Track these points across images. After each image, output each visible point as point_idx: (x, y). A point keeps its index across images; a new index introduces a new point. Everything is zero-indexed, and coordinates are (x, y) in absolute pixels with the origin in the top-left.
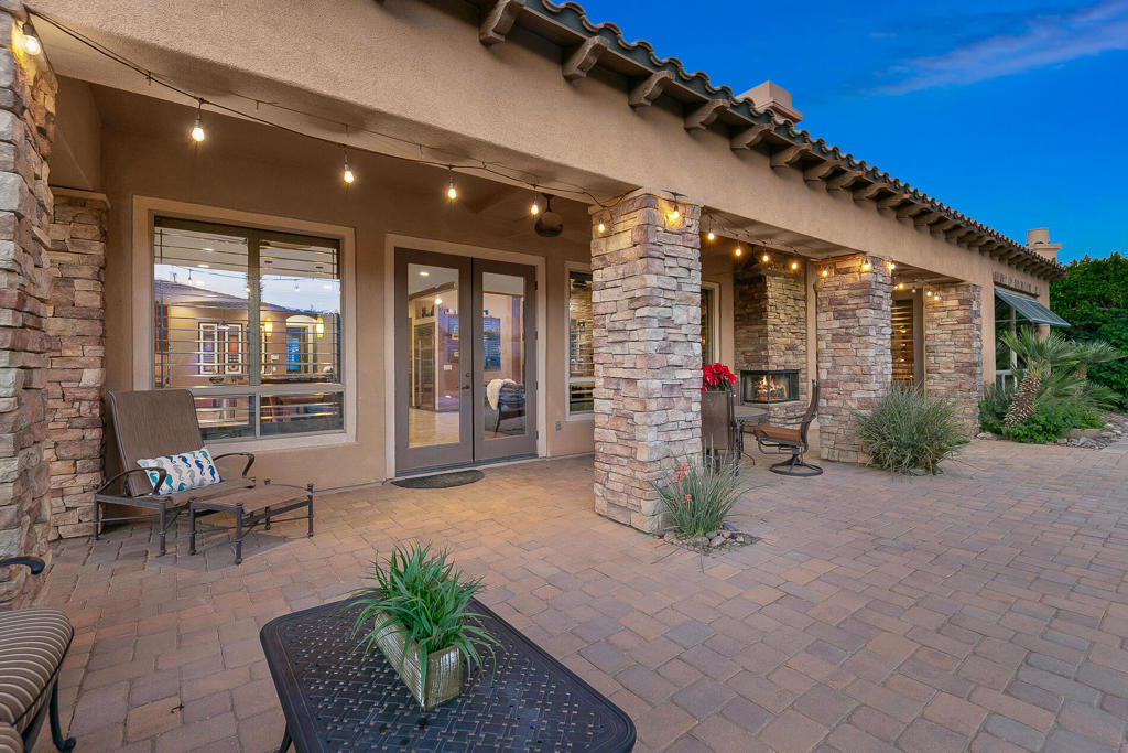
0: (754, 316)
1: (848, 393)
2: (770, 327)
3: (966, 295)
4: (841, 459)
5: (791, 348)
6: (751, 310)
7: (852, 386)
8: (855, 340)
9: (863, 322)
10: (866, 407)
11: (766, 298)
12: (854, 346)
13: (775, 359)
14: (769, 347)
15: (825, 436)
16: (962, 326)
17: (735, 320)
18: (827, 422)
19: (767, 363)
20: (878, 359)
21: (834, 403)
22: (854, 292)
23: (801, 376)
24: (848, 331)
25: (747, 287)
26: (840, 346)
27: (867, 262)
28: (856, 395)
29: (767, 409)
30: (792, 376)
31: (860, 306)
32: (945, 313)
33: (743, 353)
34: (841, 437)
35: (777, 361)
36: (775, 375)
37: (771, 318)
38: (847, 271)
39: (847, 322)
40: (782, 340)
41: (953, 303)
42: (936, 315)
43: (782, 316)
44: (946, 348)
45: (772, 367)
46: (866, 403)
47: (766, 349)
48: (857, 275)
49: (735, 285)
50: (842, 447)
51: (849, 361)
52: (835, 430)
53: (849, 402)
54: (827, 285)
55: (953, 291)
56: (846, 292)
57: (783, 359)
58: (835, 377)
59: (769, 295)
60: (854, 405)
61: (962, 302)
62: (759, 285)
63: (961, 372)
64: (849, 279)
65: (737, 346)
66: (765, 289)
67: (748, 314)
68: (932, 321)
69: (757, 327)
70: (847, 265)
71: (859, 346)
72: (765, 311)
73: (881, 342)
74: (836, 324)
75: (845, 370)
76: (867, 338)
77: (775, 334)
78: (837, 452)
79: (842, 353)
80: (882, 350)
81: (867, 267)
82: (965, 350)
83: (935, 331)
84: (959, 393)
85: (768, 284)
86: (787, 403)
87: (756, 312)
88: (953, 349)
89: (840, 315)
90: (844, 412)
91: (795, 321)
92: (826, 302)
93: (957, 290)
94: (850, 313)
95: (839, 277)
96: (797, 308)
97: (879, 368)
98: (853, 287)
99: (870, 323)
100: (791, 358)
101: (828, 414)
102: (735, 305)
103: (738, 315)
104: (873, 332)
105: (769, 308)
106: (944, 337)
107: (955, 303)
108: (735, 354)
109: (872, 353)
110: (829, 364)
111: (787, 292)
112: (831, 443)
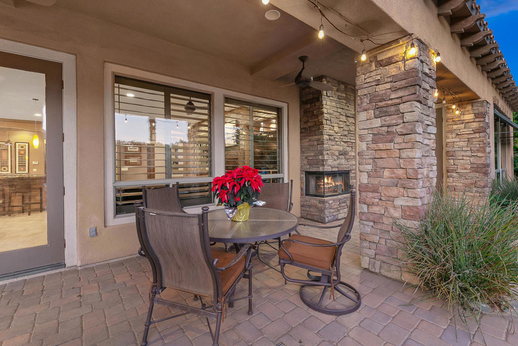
0: (313, 129)
1: (391, 199)
2: (326, 137)
3: (481, 110)
4: (383, 271)
5: (343, 153)
6: (312, 124)
7: (394, 191)
8: (399, 139)
9: (408, 117)
10: (412, 218)
11: (322, 113)
12: (397, 146)
13: (330, 162)
14: (325, 153)
15: (366, 244)
16: (477, 135)
17: (301, 133)
18: (368, 229)
19: (323, 165)
20: (424, 160)
21: (375, 209)
22: (398, 84)
23: (352, 175)
24: (390, 129)
25: (309, 106)
26: (381, 146)
27: (412, 45)
28: (399, 202)
29: (324, 202)
30: (344, 175)
31: (404, 99)
32: (463, 125)
33: (306, 157)
34: (383, 248)
35: (331, 163)
36: (333, 174)
37: (327, 129)
38: (390, 62)
39: (389, 120)
40: (335, 147)
41: (469, 117)
42: (455, 127)
43: (336, 129)
44: (463, 153)
45: (327, 169)
46: (410, 213)
47: (322, 154)
48: (401, 64)
49: (301, 106)
50: (384, 258)
51: (391, 163)
52: (376, 239)
53: (392, 211)
54: (368, 80)
55: (469, 107)
56: (388, 86)
57: (338, 162)
58: (376, 181)
59: (325, 111)
60: (397, 214)
61: (477, 115)
62: (317, 104)
63: (477, 172)
64: (392, 70)
65: (302, 152)
66: (321, 107)
67: (310, 127)
68: (451, 132)
69: (316, 137)
70: (389, 54)
71: (403, 145)
72: (322, 123)
73: (426, 142)
74: (377, 122)
75: (387, 173)
76: (413, 136)
77: (330, 142)
78: (378, 263)
79: (384, 154)
80: (428, 151)
81: (413, 52)
82: (480, 154)
83: (454, 140)
84: (475, 189)
85: (324, 102)
86: (340, 197)
87: (315, 125)
88: (469, 153)
89: (381, 112)
90: (386, 221)
91: (346, 133)
92: (366, 100)
93: (472, 106)
94: (393, 109)
95: (381, 70)
96: (348, 124)
97: (425, 171)
98: (395, 78)
99: (417, 118)
100: (343, 161)
101: (368, 220)
102: (301, 121)
103: (304, 128)
104: (420, 130)
105: (324, 122)
106: (461, 144)
107: (471, 116)
108: (301, 159)
109: (418, 153)
110: (369, 167)
111: (340, 110)
112: (372, 252)
